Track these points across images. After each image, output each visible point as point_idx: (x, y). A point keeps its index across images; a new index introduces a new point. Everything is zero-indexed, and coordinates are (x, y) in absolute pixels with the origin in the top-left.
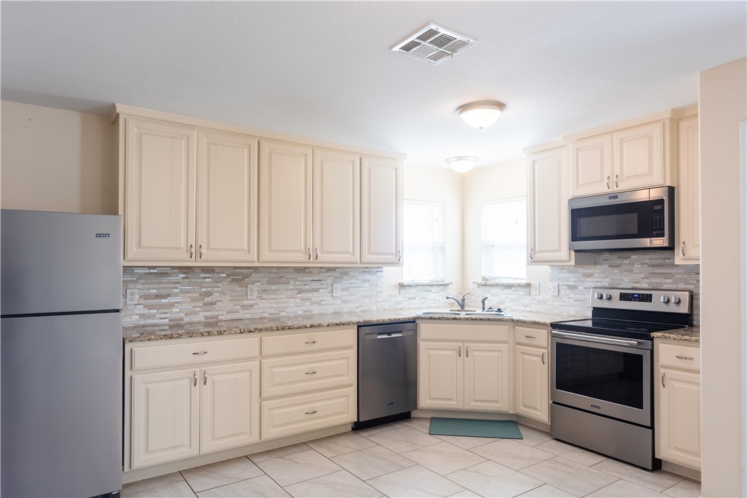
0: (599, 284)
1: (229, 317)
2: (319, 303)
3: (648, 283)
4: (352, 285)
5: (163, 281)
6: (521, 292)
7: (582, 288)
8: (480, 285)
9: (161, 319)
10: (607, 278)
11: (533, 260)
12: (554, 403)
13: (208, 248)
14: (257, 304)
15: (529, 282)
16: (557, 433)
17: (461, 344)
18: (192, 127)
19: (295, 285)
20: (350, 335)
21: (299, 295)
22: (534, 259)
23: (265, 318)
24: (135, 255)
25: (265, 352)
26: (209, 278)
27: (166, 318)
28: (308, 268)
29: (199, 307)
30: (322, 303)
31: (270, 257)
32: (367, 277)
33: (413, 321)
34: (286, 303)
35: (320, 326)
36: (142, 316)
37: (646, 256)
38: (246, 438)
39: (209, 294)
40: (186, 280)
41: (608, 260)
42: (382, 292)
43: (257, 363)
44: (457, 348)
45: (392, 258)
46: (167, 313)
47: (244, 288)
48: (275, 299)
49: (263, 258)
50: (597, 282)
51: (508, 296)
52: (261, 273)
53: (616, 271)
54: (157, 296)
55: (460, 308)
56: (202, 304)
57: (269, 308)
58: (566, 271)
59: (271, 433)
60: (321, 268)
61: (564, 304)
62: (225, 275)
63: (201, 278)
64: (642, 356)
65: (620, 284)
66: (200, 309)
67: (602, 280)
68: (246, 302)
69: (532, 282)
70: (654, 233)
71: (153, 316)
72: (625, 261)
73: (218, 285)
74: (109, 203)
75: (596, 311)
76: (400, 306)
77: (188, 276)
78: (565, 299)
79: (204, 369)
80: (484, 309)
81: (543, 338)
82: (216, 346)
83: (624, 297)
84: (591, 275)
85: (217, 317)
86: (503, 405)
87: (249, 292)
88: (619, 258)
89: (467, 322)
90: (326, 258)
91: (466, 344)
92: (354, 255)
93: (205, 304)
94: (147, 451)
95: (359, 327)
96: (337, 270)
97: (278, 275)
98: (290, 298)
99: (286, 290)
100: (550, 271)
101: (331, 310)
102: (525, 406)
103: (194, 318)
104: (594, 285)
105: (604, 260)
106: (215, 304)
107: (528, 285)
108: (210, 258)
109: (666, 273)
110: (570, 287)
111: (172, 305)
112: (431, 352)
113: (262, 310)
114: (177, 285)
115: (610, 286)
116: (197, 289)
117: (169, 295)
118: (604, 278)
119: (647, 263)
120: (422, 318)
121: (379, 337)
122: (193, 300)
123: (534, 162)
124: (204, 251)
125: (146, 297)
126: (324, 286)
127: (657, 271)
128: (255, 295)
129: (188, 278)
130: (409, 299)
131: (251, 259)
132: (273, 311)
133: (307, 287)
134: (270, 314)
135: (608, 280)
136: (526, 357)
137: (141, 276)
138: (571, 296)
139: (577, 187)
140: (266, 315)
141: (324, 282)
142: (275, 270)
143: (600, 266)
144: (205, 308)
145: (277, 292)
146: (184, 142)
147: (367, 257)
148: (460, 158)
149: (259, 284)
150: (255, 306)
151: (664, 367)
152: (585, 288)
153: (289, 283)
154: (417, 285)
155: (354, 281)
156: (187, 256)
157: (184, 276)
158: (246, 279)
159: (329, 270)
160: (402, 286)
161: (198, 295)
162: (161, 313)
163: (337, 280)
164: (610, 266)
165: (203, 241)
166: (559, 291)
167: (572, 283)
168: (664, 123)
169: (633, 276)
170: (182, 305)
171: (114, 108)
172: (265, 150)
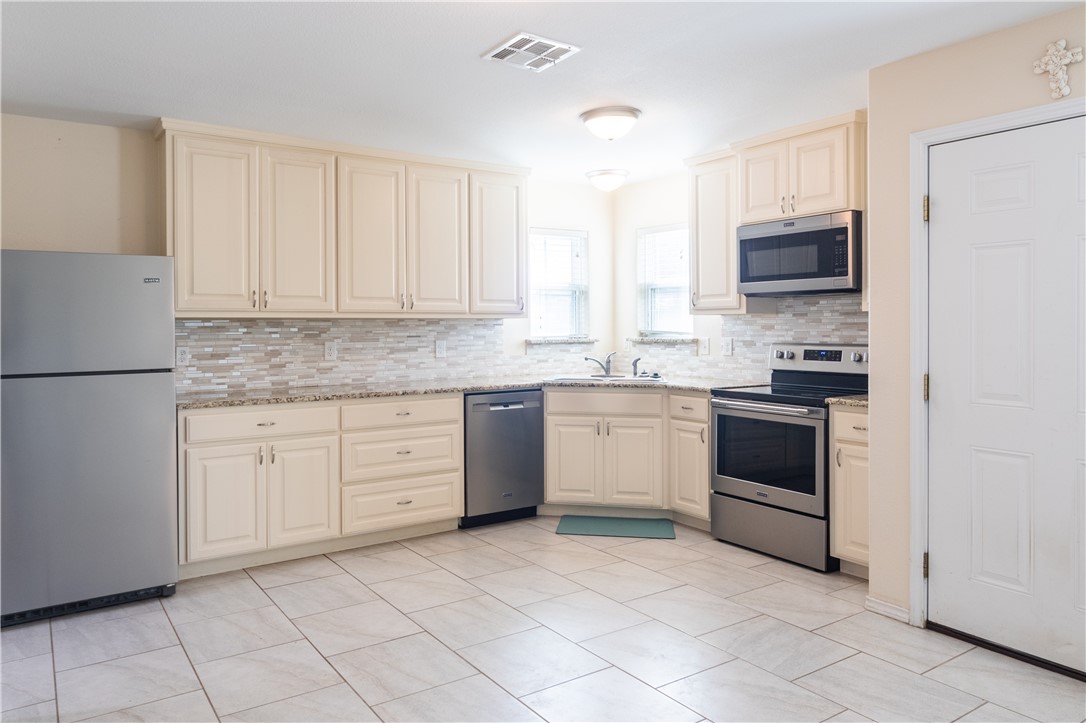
0: (781, 339)
1: (302, 383)
2: (417, 366)
3: (839, 337)
4: (461, 343)
5: (221, 337)
6: (687, 351)
7: (761, 344)
8: (636, 343)
9: (219, 385)
10: (791, 330)
11: (696, 308)
12: (715, 492)
13: (275, 295)
14: (336, 367)
15: (696, 337)
16: (719, 531)
17: (600, 419)
18: (252, 143)
19: (385, 343)
20: (456, 405)
21: (391, 356)
22: (698, 306)
23: (347, 385)
24: (186, 303)
25: (346, 424)
26: (276, 333)
27: (223, 384)
28: (402, 320)
29: (265, 370)
30: (422, 366)
31: (353, 306)
32: (481, 331)
33: (537, 391)
34: (375, 365)
35: (414, 393)
36: (195, 380)
37: (838, 302)
38: (323, 530)
39: (276, 353)
40: (248, 336)
41: (791, 307)
42: (501, 352)
43: (336, 438)
44: (595, 424)
45: (512, 307)
46: (225, 377)
47: (320, 347)
48: (359, 360)
49: (342, 307)
50: (779, 336)
51: (671, 357)
52: (341, 327)
53: (802, 321)
54: (213, 356)
55: (604, 373)
56: (268, 367)
57: (352, 372)
58: (741, 322)
59: (353, 526)
60: (420, 320)
61: (739, 366)
62: (296, 330)
63: (266, 333)
64: (814, 428)
65: (806, 339)
66: (265, 373)
67: (784, 333)
68: (323, 365)
69: (700, 338)
70: (837, 270)
71: (208, 381)
72: (812, 308)
73: (288, 342)
74: (155, 242)
75: (777, 374)
76: (526, 371)
77: (250, 330)
78: (741, 359)
79: (271, 444)
80: (635, 374)
81: (702, 409)
82: (284, 416)
83: (809, 355)
84: (771, 328)
85: (287, 383)
86: (654, 498)
87: (327, 351)
88: (805, 303)
89: (608, 390)
90: (424, 307)
91: (607, 419)
92: (461, 302)
93: (273, 367)
94: (205, 541)
95: (466, 395)
96: (441, 323)
97: (365, 329)
98: (379, 359)
99: (374, 348)
100: (722, 322)
101: (434, 376)
102: (682, 499)
103: (259, 384)
104: (775, 340)
105: (787, 307)
106: (285, 366)
107: (695, 342)
108: (277, 308)
109: (860, 324)
110: (746, 343)
111: (231, 367)
112: (562, 429)
113: (344, 375)
114: (237, 342)
115: (794, 342)
116: (262, 348)
117: (227, 355)
118: (787, 330)
119: (837, 311)
120: (549, 385)
121: (492, 409)
122: (257, 361)
123: (697, 177)
124: (269, 299)
125: (199, 357)
126: (424, 344)
127: (850, 320)
128: (335, 355)
129: (250, 333)
130: (539, 361)
131: (327, 308)
132: (357, 376)
133: (401, 345)
134: (353, 380)
135: (792, 333)
136: (682, 434)
137: (193, 331)
138: (748, 355)
139: (747, 212)
140: (349, 381)
141: (423, 339)
142: (360, 324)
143: (783, 315)
144: (272, 372)
145: (363, 351)
146: (243, 162)
147: (479, 305)
148: (605, 172)
149: (340, 341)
150: (335, 370)
151: (840, 441)
152: (765, 344)
153: (378, 340)
154: (549, 343)
155: (464, 337)
156: (249, 305)
157: (245, 330)
158: (323, 335)
159: (431, 322)
160: (529, 344)
161: (263, 354)
162: (219, 377)
163: (442, 335)
164: (794, 315)
165: (268, 287)
166: (733, 349)
167: (749, 339)
168: (848, 128)
169: (822, 328)
170: (244, 367)
171: (159, 122)
172: (345, 169)
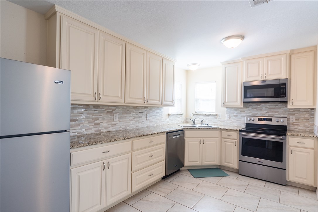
0: (247, 115)
1: (105, 130)
3: (268, 114)
4: (153, 115)
5: (74, 112)
6: (213, 118)
7: (240, 116)
8: (194, 115)
10: (251, 112)
12: (240, 160)
13: (103, 95)
14: (118, 124)
15: (216, 114)
16: (239, 172)
18: (96, 29)
19: (133, 115)
20: (163, 138)
21: (135, 119)
22: (225, 105)
23: (121, 130)
26: (97, 111)
27: (75, 132)
28: (137, 107)
29: (92, 126)
30: (143, 122)
31: (131, 101)
32: (158, 111)
33: (183, 130)
34: (129, 123)
35: (154, 134)
37: (268, 105)
38: (125, 193)
39: (97, 119)
40: (85, 112)
41: (252, 106)
42: (163, 118)
43: (131, 154)
44: (200, 140)
45: (171, 103)
46: (76, 129)
47: (112, 116)
48: (125, 121)
49: (127, 101)
50: (246, 114)
51: (207, 119)
52: (120, 109)
53: (255, 110)
55: (193, 124)
56: (93, 124)
57: (122, 125)
58: (233, 110)
60: (143, 107)
61: (232, 122)
62: (104, 110)
63: (93, 111)
65: (257, 115)
66: (92, 127)
67: (249, 113)
68: (113, 123)
69: (218, 114)
70: (281, 96)
72: (259, 106)
73: (101, 114)
75: (247, 125)
76: (168, 123)
77: (87, 109)
78: (233, 120)
79: (108, 160)
80: (202, 124)
83: (260, 119)
84: (244, 111)
85: (100, 131)
86: (216, 162)
87: (115, 118)
88: (256, 105)
89: (204, 130)
91: (203, 139)
92: (160, 101)
93: (95, 124)
95: (166, 133)
96: (148, 108)
98: (131, 120)
99: (129, 117)
100: (226, 109)
101: (146, 126)
102: (226, 162)
103: (90, 132)
104: (245, 115)
105: (250, 106)
106: (100, 124)
107: (217, 115)
108: (105, 100)
109: (276, 111)
110: (234, 116)
111: (79, 125)
112: (190, 142)
113: (120, 127)
114: (81, 114)
115: (252, 115)
116: (91, 116)
117: (77, 120)
118: (249, 112)
119: (268, 107)
120: (186, 129)
121: (173, 137)
122: (89, 122)
126: (143, 115)
127: (272, 110)
128: (117, 119)
129: (87, 111)
130: (171, 120)
131: (122, 102)
132: (124, 127)
133: (137, 115)
134: (123, 128)
135: (252, 113)
136: (226, 143)
138: (235, 119)
140: (121, 129)
141: (143, 113)
142: (125, 108)
143: (248, 108)
144: (95, 126)
145: (126, 118)
149: (119, 114)
150: (117, 125)
151: (291, 146)
152: (241, 116)
153: (130, 114)
154: (174, 115)
155: (154, 113)
156: (93, 99)
157: (85, 109)
158: (113, 112)
159: (145, 108)
160: (169, 115)
161: (92, 119)
162: (73, 130)
163: (148, 112)
164: (252, 108)
165: (101, 91)
166: (230, 117)
167: (236, 114)
168: (287, 55)
169: (262, 112)
172: (129, 48)
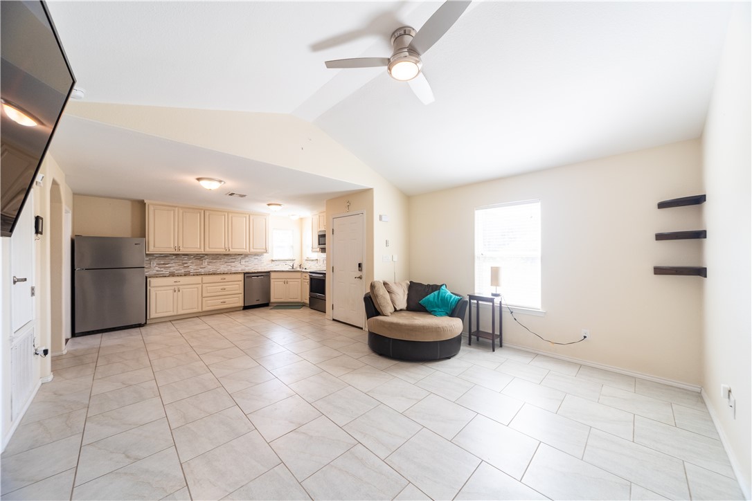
1: (194, 271)
2: (235, 267)
5: (167, 259)
6: (316, 262)
9: (166, 272)
11: (313, 251)
12: (310, 297)
14: (206, 267)
18: (176, 207)
19: (224, 260)
20: (241, 277)
21: (226, 264)
23: (210, 271)
24: (152, 250)
25: (204, 282)
26: (186, 258)
31: (208, 250)
32: (256, 257)
33: (269, 272)
35: (227, 273)
36: (157, 271)
38: (196, 310)
39: (186, 263)
40: (176, 259)
43: (200, 285)
44: (284, 281)
45: (265, 251)
46: (168, 270)
47: (201, 262)
48: (215, 265)
52: (208, 256)
54: (164, 264)
55: (291, 268)
57: (212, 268)
59: (206, 309)
60: (235, 254)
62: (193, 257)
63: (182, 258)
66: (182, 269)
68: (202, 266)
71: (162, 271)
73: (190, 260)
74: (143, 234)
77: (177, 257)
79: (179, 287)
85: (189, 271)
86: (299, 300)
87: (203, 263)
90: (233, 251)
91: (288, 280)
92: (247, 250)
93: (184, 267)
94: (156, 312)
95: (246, 274)
96: (243, 255)
97: (216, 257)
98: (221, 265)
99: (220, 262)
101: (240, 269)
102: (303, 299)
103: (180, 272)
106: (189, 267)
108: (184, 251)
111: (170, 267)
113: (209, 269)
114: (172, 260)
116: (181, 262)
117: (169, 264)
120: (273, 271)
121: (253, 277)
122: (179, 265)
124: (181, 248)
125: (159, 264)
126: (237, 261)
128: (206, 263)
130: (274, 265)
131: (202, 251)
132: (214, 269)
133: (229, 261)
134: (212, 270)
136: (305, 284)
137: (157, 257)
141: (237, 259)
142: (213, 255)
145: (216, 263)
146: (172, 212)
147: (252, 250)
149: (208, 260)
153: (221, 260)
154: (279, 260)
155: (251, 259)
156: (174, 250)
157: (175, 257)
158: (202, 258)
159: (239, 255)
160: (272, 261)
161: (181, 264)
162: (166, 270)
163: (243, 258)
165: (181, 245)
170: (174, 267)
171: (143, 201)
172: (207, 213)
